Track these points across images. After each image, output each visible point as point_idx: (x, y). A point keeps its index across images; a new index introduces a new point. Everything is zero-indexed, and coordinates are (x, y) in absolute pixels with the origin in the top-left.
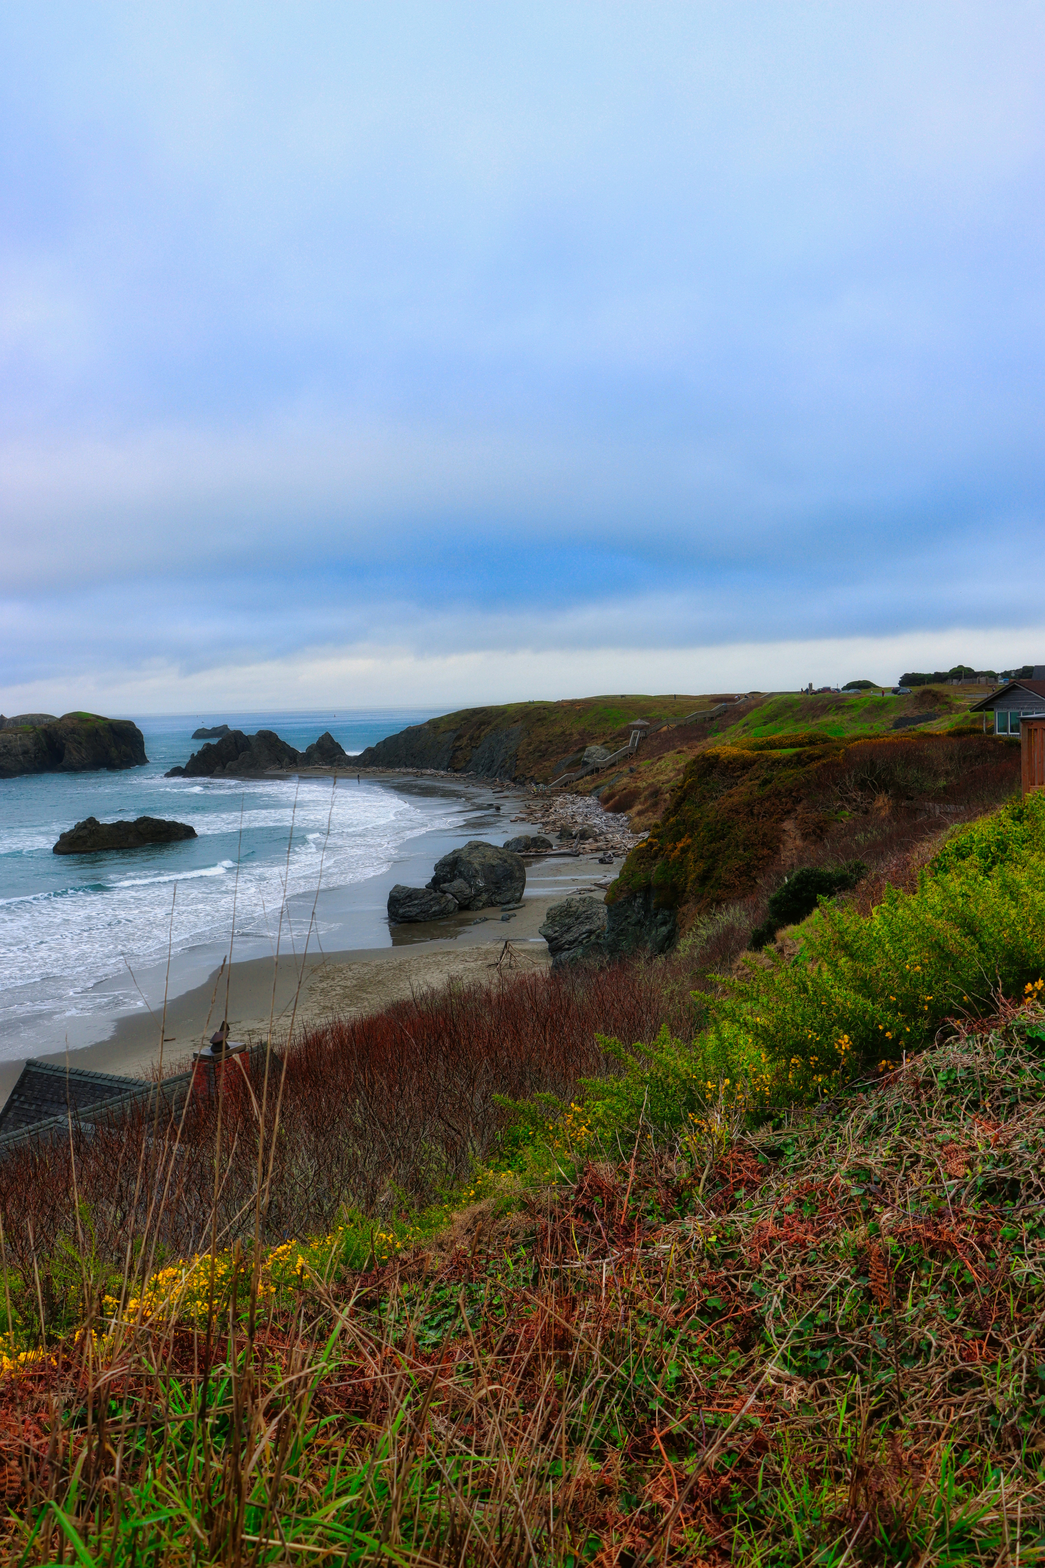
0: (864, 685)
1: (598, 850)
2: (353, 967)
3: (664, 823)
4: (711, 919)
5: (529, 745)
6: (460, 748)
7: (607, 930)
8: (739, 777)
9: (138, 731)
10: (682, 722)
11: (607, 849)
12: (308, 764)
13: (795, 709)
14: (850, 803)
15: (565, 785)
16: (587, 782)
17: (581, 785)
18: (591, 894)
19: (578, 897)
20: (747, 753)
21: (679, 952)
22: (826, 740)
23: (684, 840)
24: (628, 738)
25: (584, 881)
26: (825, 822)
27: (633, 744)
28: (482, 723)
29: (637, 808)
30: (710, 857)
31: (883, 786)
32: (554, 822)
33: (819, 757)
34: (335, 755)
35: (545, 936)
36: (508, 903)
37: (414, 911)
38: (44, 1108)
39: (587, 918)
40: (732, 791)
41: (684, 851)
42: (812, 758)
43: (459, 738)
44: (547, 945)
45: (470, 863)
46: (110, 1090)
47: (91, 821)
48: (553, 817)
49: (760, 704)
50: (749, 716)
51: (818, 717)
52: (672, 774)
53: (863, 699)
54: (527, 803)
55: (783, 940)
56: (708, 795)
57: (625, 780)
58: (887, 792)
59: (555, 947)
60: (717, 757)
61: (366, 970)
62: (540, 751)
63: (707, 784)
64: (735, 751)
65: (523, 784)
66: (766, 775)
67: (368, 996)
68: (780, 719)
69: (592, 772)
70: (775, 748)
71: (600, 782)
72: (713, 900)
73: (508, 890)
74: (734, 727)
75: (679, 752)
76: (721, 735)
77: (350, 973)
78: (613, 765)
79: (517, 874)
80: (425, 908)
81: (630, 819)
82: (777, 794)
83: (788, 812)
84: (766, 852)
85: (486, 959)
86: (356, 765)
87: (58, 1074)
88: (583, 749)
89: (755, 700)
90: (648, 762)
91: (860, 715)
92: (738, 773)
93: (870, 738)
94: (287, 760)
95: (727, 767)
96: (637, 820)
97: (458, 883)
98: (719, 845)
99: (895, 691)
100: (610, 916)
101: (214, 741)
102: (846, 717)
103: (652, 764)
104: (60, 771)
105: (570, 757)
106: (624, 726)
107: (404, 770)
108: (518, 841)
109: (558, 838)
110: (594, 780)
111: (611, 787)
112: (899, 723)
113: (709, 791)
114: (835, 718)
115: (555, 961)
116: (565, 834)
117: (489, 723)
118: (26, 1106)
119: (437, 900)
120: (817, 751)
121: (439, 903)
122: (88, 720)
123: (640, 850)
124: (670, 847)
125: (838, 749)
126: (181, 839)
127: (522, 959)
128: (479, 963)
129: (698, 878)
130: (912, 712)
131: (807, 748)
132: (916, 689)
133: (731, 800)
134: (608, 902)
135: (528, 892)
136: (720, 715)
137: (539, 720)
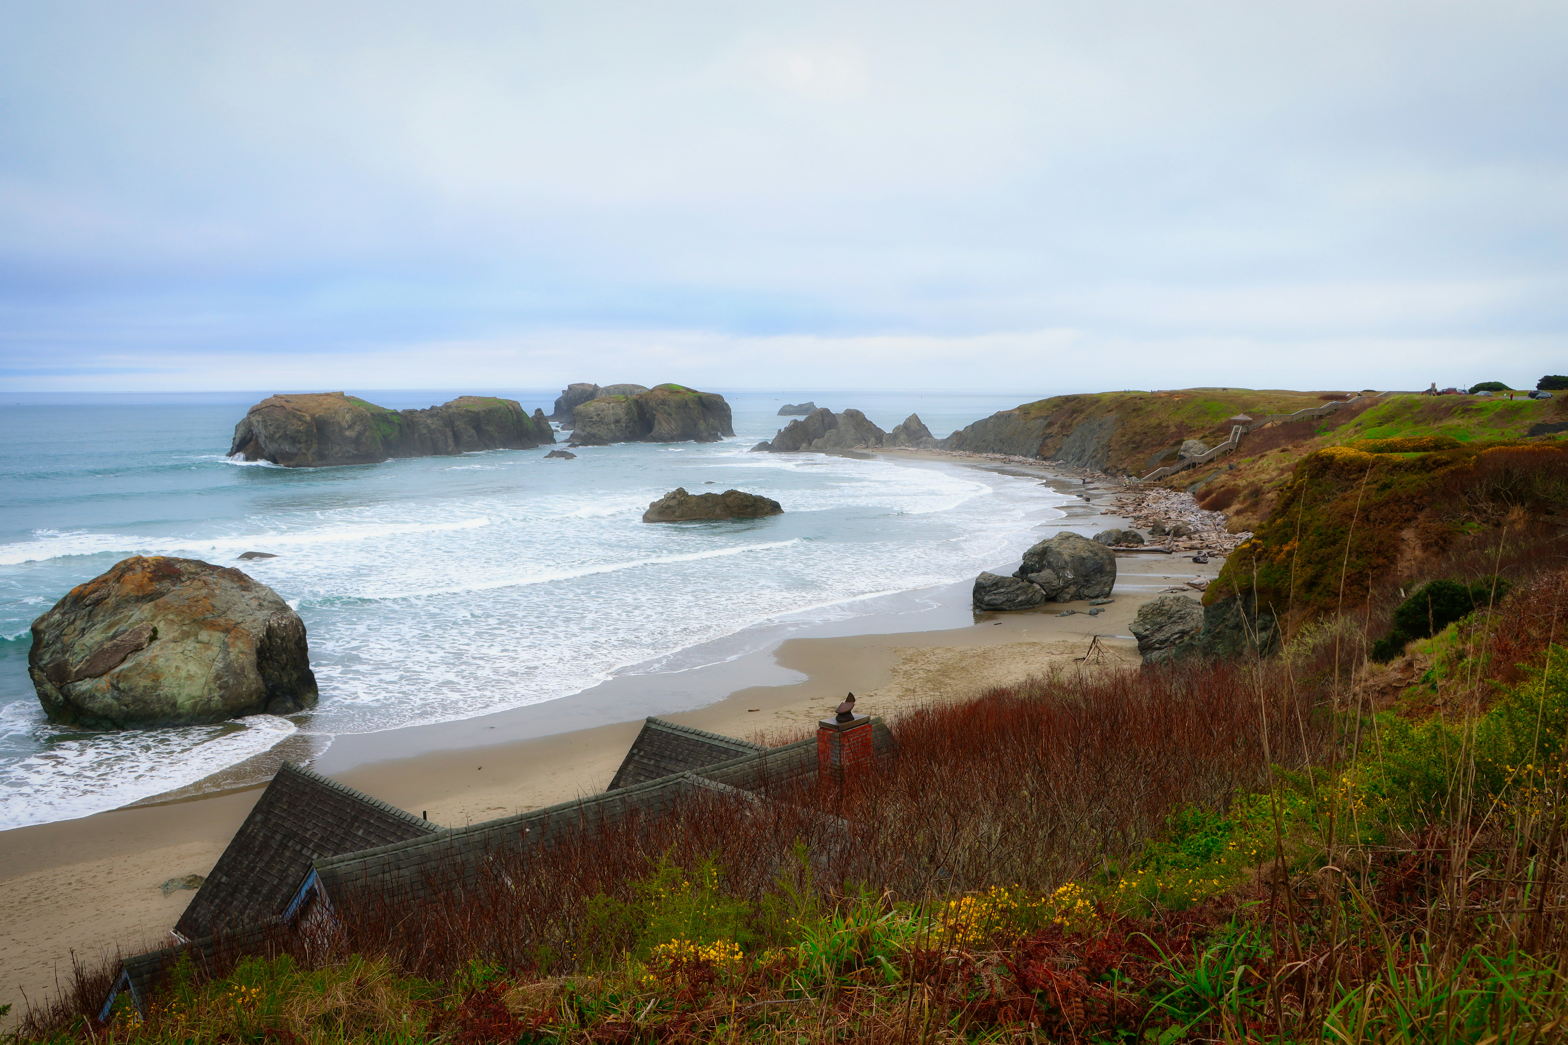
0: (1496, 387)
1: (1192, 548)
2: (937, 651)
3: (1270, 524)
4: (1318, 627)
5: (1123, 435)
6: (1050, 436)
7: (1202, 631)
8: (1354, 480)
9: (727, 405)
10: (1288, 419)
11: (1202, 548)
12: (894, 445)
13: (1415, 410)
14: (1479, 514)
15: (1159, 479)
16: (1182, 477)
17: (1176, 480)
18: (1184, 593)
19: (1172, 596)
20: (1365, 455)
21: (1281, 659)
22: (1454, 446)
23: (1291, 543)
24: (1228, 432)
25: (1177, 580)
26: (1450, 533)
27: (1234, 440)
28: (1074, 411)
29: (1236, 507)
30: (1319, 562)
31: (1519, 498)
32: (1146, 517)
33: (1447, 463)
34: (921, 437)
35: (1135, 634)
36: (1097, 597)
37: (1000, 599)
38: (663, 764)
39: (1180, 618)
40: (1347, 494)
41: (1290, 554)
42: (1438, 464)
43: (1050, 425)
44: (1136, 643)
45: (1059, 553)
46: (726, 751)
47: (681, 492)
48: (1145, 512)
49: (1375, 403)
50: (1363, 416)
51: (1441, 420)
52: (1275, 474)
53: (1495, 402)
54: (1118, 495)
55: (1413, 653)
56: (1319, 497)
57: (1224, 477)
58: (1523, 504)
59: (1145, 646)
60: (1332, 458)
61: (949, 655)
62: (1134, 442)
63: (1319, 485)
64: (1351, 452)
65: (1114, 476)
66: (1384, 478)
67: (951, 682)
68: (1397, 420)
69: (1188, 467)
70: (1396, 451)
71: (1196, 477)
72: (1320, 608)
73: (1098, 584)
74: (1344, 427)
75: (1283, 451)
76: (1329, 435)
77: (934, 658)
78: (1211, 461)
79: (1108, 568)
80: (1012, 597)
81: (1227, 518)
82: (1397, 500)
83: (1409, 520)
84: (1381, 561)
85: (1072, 652)
86: (942, 448)
87: (677, 733)
88: (1180, 443)
89: (1370, 399)
90: (1249, 459)
91: (1490, 420)
92: (1354, 476)
93: (1505, 444)
94: (873, 439)
95: (1342, 469)
96: (1235, 519)
97: (1046, 573)
98: (1329, 550)
99: (1532, 395)
100: (1207, 617)
101: (801, 418)
102: (1474, 421)
103: (1253, 461)
104: (650, 441)
105: (1166, 451)
106: (1224, 420)
107: (991, 455)
108: (1109, 534)
109: (1150, 533)
110: (1189, 476)
111: (1208, 484)
112: (1535, 431)
113: (1321, 494)
114: (1461, 422)
115: (1145, 660)
116: (1158, 530)
117: (1082, 411)
118: (645, 761)
119: (1024, 590)
120: (1444, 456)
121: (1025, 593)
122: (678, 392)
123: (1243, 551)
124: (1275, 549)
125: (1469, 456)
126: (767, 514)
127: (1110, 655)
128: (1066, 656)
129: (1304, 583)
130: (1551, 418)
131: (1431, 453)
132: (1558, 394)
133: (1344, 504)
134: (1206, 603)
135: (1117, 588)
136: (1329, 414)
137: (1134, 410)
